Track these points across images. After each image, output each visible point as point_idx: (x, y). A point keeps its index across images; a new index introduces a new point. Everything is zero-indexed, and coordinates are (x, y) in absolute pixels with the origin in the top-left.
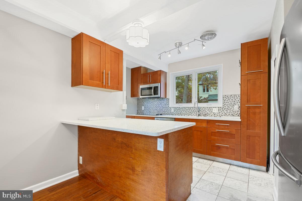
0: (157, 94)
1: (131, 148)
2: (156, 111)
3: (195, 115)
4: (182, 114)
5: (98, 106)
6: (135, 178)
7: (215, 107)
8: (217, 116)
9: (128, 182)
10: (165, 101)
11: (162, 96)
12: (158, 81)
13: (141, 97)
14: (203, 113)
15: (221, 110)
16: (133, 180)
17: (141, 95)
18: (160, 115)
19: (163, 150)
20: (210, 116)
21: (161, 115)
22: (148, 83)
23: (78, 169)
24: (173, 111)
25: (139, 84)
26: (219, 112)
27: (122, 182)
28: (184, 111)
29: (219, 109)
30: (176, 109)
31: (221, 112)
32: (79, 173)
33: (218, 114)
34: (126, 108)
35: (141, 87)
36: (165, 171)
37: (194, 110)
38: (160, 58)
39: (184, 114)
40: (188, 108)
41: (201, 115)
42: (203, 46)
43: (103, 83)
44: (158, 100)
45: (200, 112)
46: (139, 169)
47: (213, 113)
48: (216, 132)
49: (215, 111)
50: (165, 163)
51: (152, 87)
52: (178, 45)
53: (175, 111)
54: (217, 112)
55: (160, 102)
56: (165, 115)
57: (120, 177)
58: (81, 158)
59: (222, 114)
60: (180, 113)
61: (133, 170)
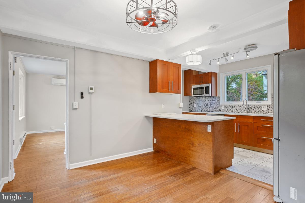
0: (209, 93)
1: (191, 131)
2: (207, 108)
3: (245, 112)
4: (232, 111)
5: (164, 105)
6: (194, 149)
7: (264, 105)
8: (266, 113)
9: (189, 152)
10: (216, 99)
11: (214, 95)
12: (209, 82)
13: (193, 96)
14: (253, 110)
15: (269, 107)
16: (193, 151)
17: (194, 94)
18: (211, 112)
19: (211, 132)
20: (259, 112)
21: (213, 111)
22: (199, 83)
23: (153, 147)
24: (223, 108)
25: (191, 85)
26: (268, 109)
27: (185, 152)
28: (234, 108)
29: (268, 107)
30: (226, 106)
31: (270, 109)
32: (154, 150)
33: (267, 111)
34: (182, 106)
35: (193, 87)
36: (212, 143)
37: (244, 107)
38: (210, 64)
39: (235, 111)
40: (238, 106)
41: (251, 112)
42: (247, 55)
43: (169, 89)
44: (210, 98)
45: (249, 109)
46: (196, 144)
47: (263, 110)
48: (262, 126)
49: (264, 108)
50: (212, 139)
51: (204, 87)
52: (225, 55)
53: (226, 108)
54: (266, 109)
55: (212, 100)
56: (216, 112)
57: (184, 149)
58: (155, 140)
59: (271, 111)
60: (230, 110)
61: (193, 144)
